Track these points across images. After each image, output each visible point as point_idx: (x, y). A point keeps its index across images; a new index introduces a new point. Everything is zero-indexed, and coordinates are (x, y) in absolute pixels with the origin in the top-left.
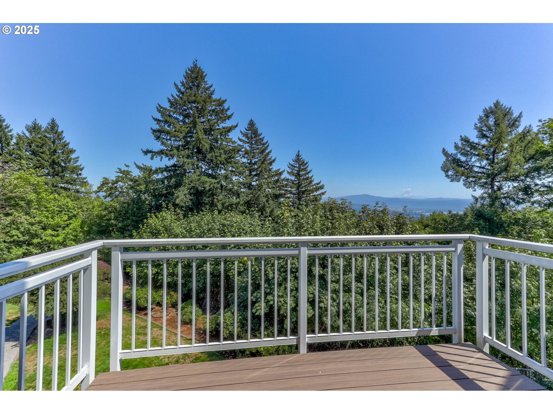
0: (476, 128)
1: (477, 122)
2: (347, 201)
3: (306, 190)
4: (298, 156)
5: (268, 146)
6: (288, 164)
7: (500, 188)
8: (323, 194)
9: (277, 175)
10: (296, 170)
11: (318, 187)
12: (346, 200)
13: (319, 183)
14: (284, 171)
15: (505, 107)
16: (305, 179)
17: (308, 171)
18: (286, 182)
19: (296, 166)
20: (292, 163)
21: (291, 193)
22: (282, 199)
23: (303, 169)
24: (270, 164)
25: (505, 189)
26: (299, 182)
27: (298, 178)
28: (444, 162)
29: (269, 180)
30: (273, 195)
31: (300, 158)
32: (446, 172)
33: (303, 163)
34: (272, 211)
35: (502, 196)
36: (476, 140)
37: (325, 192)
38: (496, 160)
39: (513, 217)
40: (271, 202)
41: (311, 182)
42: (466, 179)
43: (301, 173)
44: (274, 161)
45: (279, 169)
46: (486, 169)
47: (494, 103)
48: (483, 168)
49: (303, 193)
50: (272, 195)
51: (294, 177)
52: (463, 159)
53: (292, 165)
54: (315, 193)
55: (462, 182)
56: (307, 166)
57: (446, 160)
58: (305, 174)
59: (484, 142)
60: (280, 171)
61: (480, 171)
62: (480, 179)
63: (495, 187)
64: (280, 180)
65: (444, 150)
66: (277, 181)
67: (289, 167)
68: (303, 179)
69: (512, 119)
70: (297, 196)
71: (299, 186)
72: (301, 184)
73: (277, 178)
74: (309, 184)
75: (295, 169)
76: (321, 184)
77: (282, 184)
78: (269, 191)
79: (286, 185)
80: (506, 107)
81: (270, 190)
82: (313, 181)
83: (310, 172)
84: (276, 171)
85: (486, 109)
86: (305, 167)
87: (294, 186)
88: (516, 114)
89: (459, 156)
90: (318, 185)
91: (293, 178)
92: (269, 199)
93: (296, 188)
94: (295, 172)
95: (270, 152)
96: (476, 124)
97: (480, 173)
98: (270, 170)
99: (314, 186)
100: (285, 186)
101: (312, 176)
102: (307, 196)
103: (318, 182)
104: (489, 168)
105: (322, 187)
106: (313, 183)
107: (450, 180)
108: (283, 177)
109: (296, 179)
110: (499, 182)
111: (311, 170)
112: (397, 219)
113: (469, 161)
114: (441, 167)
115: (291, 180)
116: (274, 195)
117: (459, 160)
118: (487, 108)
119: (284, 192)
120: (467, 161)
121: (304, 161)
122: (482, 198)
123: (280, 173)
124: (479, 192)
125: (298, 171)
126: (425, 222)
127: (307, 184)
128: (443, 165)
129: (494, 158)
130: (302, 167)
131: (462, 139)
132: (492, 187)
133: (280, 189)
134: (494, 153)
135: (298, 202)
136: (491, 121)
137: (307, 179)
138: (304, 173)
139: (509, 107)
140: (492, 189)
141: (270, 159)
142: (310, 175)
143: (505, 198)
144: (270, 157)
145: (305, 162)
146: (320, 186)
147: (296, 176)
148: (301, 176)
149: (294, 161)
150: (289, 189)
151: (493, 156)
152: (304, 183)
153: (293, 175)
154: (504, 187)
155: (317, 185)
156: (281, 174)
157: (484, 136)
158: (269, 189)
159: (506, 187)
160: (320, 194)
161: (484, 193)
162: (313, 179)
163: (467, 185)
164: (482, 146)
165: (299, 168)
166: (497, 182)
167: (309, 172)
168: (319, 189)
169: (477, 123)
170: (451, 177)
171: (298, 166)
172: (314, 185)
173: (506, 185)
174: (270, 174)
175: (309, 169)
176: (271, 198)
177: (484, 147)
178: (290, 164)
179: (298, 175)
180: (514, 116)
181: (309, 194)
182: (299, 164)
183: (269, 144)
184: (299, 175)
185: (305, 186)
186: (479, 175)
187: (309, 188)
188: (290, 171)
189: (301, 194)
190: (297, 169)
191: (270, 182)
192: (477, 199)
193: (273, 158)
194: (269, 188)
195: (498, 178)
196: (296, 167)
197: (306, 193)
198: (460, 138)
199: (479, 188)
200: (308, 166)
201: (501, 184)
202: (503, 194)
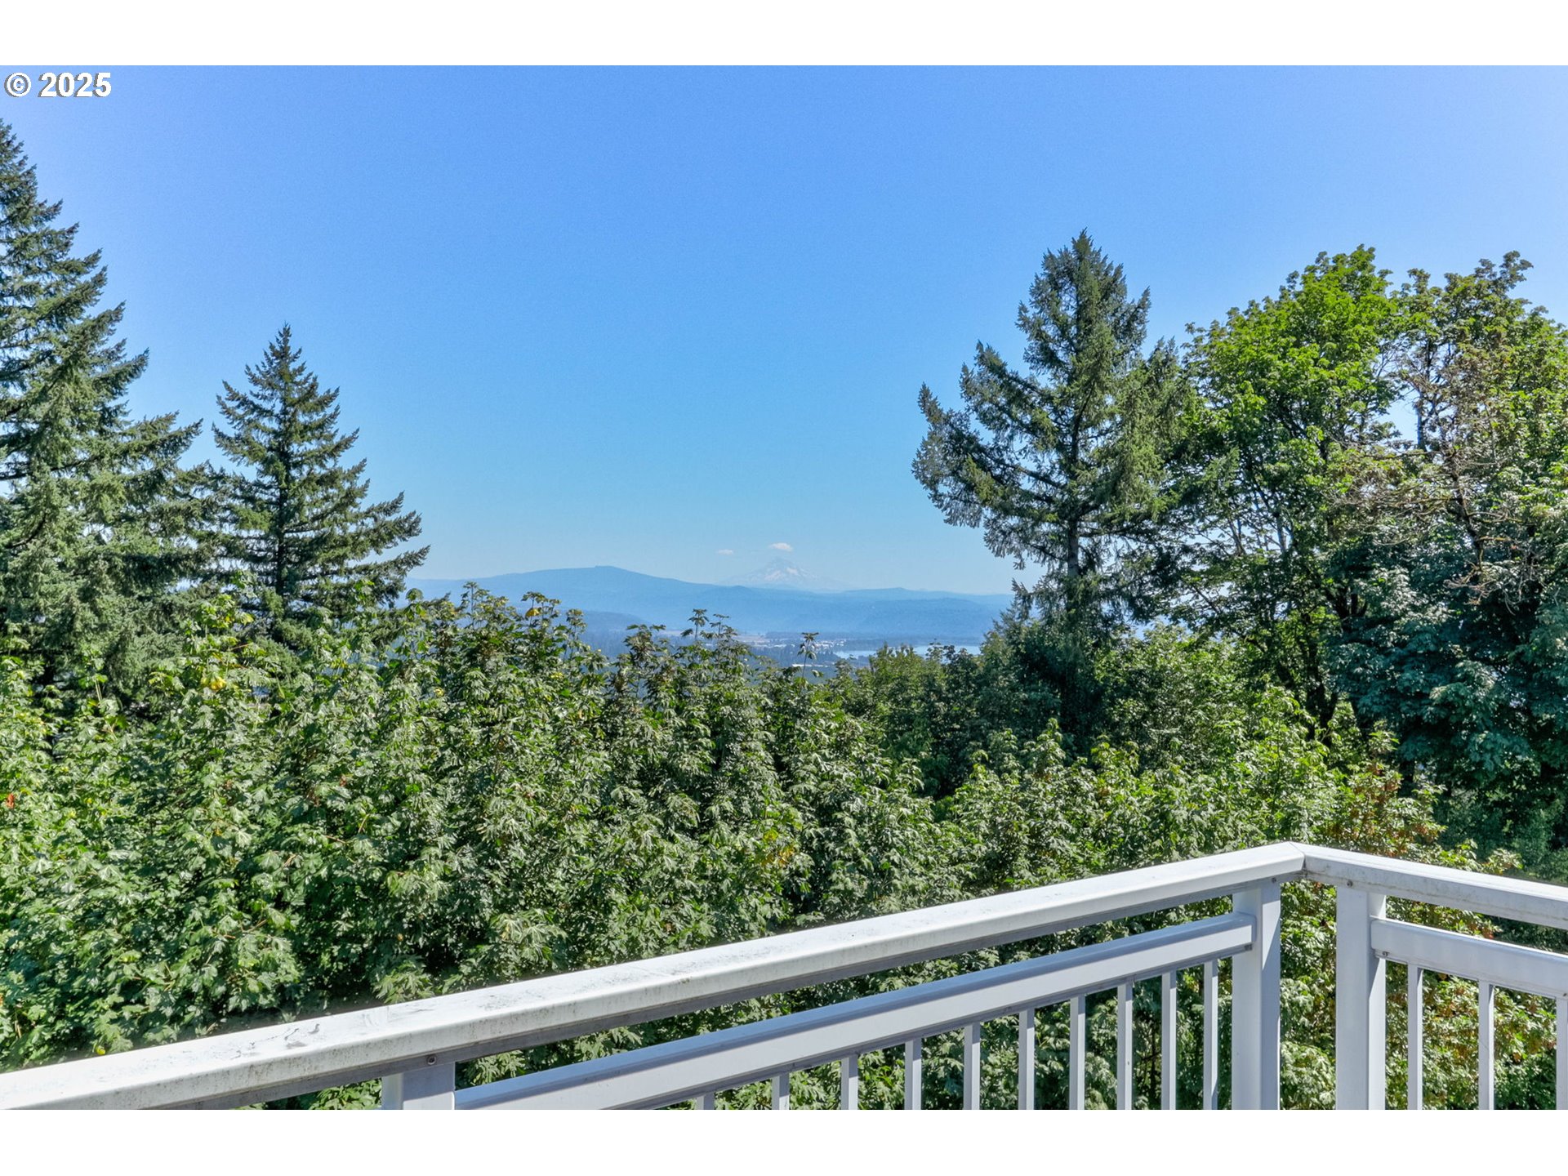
0: (1025, 324)
1: (1027, 299)
2: (557, 608)
3: (320, 541)
4: (282, 354)
5: (99, 280)
6: (224, 394)
7: (1092, 560)
8: (412, 560)
9: (152, 447)
10: (265, 431)
11: (384, 525)
12: (554, 601)
13: (394, 507)
14: (193, 430)
15: (1104, 261)
16: (320, 482)
17: (336, 440)
18: (208, 493)
19: (266, 405)
20: (245, 388)
21: (232, 549)
22: (184, 584)
23: (306, 427)
24: (114, 383)
25: (1109, 563)
26: (283, 498)
27: (276, 474)
28: (925, 444)
29: (102, 476)
30: (126, 559)
31: (293, 366)
32: (932, 484)
33: (310, 398)
34: (114, 653)
35: (1102, 587)
36: (1024, 371)
37: (423, 552)
38: (1082, 455)
39: (1125, 665)
40: (109, 599)
41: (350, 498)
42: (995, 521)
43: (295, 448)
44: (135, 369)
45: (169, 419)
46: (1054, 484)
47: (1074, 241)
48: (1046, 479)
49: (307, 552)
50: (120, 563)
51: (258, 465)
52: (986, 437)
53: (244, 402)
54: (372, 558)
55: (982, 530)
56: (329, 411)
57: (932, 436)
58: (319, 458)
59: (1046, 380)
60: (173, 429)
61: (1035, 491)
62: (1039, 520)
63: (1080, 556)
64: (170, 476)
65: (925, 394)
66: (154, 482)
67: (228, 412)
68: (309, 480)
69: (1124, 308)
70: (270, 567)
71: (283, 516)
72: (299, 508)
73: (148, 465)
74: (340, 508)
75: (265, 422)
76: (402, 513)
77: (182, 503)
78: (98, 539)
79: (208, 509)
80: (1108, 262)
81: (107, 533)
82: (362, 492)
83: (345, 444)
84: (150, 427)
85: (1052, 256)
86: (316, 418)
87: (257, 516)
88: (1132, 297)
89: (975, 426)
90: (387, 512)
91: (251, 472)
92: (98, 582)
93: (266, 526)
94: (263, 439)
95: (115, 315)
96: (1023, 309)
97: (1038, 498)
98: (107, 417)
99: (369, 522)
100: (197, 512)
101: (359, 469)
102: (325, 574)
103: (390, 498)
104: (1062, 480)
105: (408, 528)
106: (364, 504)
107: (944, 516)
108: (186, 461)
109: (267, 480)
110: (1090, 535)
111: (353, 438)
112: (775, 694)
113: (1006, 448)
114: (915, 464)
115: (240, 483)
116: (134, 559)
117: (972, 439)
118: (1057, 255)
119: (193, 544)
120: (999, 450)
121: (313, 386)
122: (1046, 596)
123: (173, 437)
124: (1036, 572)
125: (276, 434)
126: (854, 693)
127: (329, 506)
128: (919, 454)
129: (1074, 445)
130: (302, 419)
131: (982, 359)
132: (1072, 557)
133: (170, 531)
134: (1077, 424)
135: (275, 599)
136: (1068, 304)
137: (330, 480)
138: (312, 446)
139: (1115, 266)
140: (1072, 562)
141: (111, 355)
142: (345, 461)
143: (1108, 595)
144: (110, 343)
145: (321, 392)
146: (398, 523)
147: (267, 462)
148: (297, 465)
149: (255, 381)
150: (229, 530)
151: (1074, 436)
152: (312, 503)
153: (253, 454)
154: (1104, 557)
155: (381, 516)
156: (175, 444)
157: (1049, 358)
158: (98, 528)
159: (1110, 555)
160: (397, 564)
161: (1050, 577)
162: (360, 483)
163: (998, 541)
164: (1041, 394)
165: (286, 418)
166: (1086, 535)
167: (338, 447)
168: (391, 536)
169: (1028, 305)
170: (948, 505)
171: (278, 407)
172: (367, 514)
173: (1111, 547)
174: (109, 444)
175: (341, 428)
176: (115, 577)
177: (1047, 398)
178: (234, 396)
179: (279, 458)
180: (1128, 300)
181: (339, 560)
182: (283, 400)
183: (109, 275)
184: (285, 456)
185: (316, 518)
186: (1035, 504)
187: (338, 531)
188: (231, 431)
189: (294, 558)
190: (274, 425)
191: (111, 490)
192: (1026, 598)
193: (130, 355)
194: (101, 519)
195: (1089, 523)
196: (268, 413)
197: (322, 556)
198: (977, 352)
199: (1035, 557)
200: (333, 416)
201: (1096, 544)
202: (1105, 580)
